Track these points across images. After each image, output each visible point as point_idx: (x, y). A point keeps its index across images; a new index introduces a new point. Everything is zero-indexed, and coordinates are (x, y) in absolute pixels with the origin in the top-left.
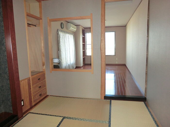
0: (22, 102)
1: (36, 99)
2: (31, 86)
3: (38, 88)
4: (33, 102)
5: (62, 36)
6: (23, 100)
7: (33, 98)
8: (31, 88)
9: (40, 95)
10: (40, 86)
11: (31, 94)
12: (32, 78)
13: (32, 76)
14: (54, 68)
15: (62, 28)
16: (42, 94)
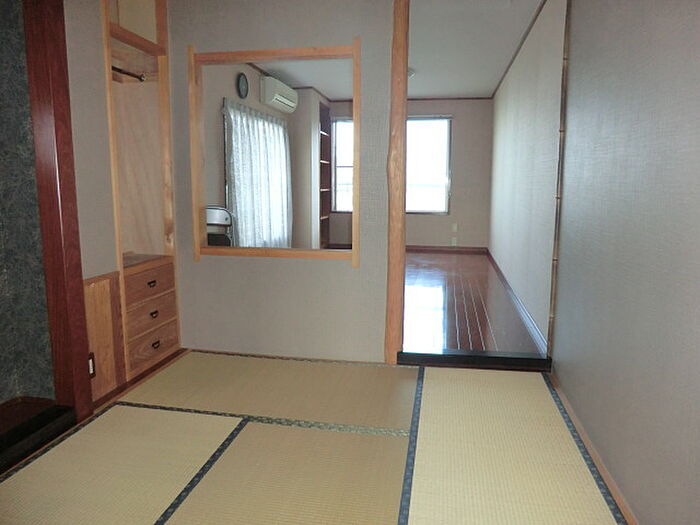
1: (141, 357)
2: (120, 307)
3: (149, 316)
4: (127, 367)
5: (242, 126)
6: (92, 356)
7: (130, 352)
8: (120, 315)
9: (153, 345)
10: (157, 312)
11: (122, 337)
12: (125, 277)
13: (125, 268)
14: (209, 244)
15: (240, 96)
16: (162, 341)
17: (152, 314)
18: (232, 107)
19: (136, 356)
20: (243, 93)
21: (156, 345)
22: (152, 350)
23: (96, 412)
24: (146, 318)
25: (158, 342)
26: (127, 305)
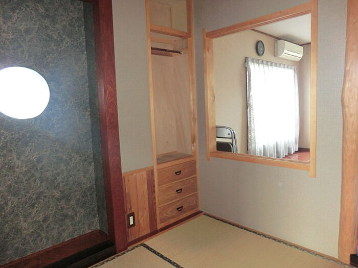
0: (131, 218)
1: (168, 216)
2: (154, 186)
3: (175, 192)
4: (158, 221)
6: (132, 214)
7: (160, 213)
8: (154, 192)
9: (178, 209)
10: (181, 189)
11: (155, 203)
12: (158, 170)
13: (158, 164)
14: (217, 150)
15: (258, 54)
16: (185, 206)
17: (177, 191)
18: (253, 62)
19: (165, 215)
20: (261, 53)
21: (180, 209)
22: (176, 211)
23: (129, 248)
24: (173, 193)
25: (182, 207)
26: (159, 185)
